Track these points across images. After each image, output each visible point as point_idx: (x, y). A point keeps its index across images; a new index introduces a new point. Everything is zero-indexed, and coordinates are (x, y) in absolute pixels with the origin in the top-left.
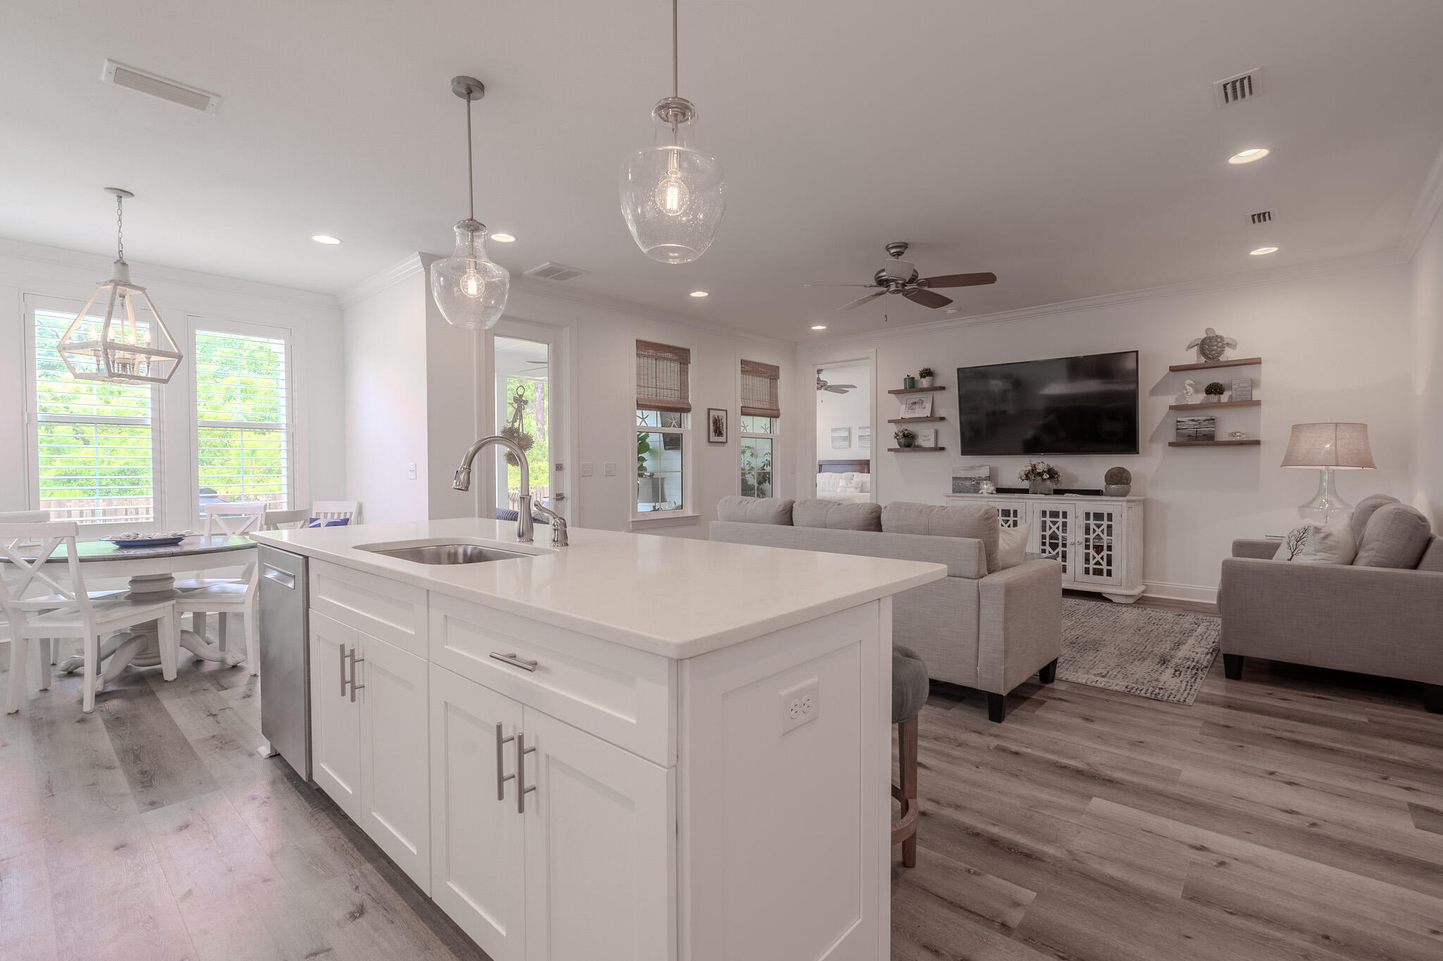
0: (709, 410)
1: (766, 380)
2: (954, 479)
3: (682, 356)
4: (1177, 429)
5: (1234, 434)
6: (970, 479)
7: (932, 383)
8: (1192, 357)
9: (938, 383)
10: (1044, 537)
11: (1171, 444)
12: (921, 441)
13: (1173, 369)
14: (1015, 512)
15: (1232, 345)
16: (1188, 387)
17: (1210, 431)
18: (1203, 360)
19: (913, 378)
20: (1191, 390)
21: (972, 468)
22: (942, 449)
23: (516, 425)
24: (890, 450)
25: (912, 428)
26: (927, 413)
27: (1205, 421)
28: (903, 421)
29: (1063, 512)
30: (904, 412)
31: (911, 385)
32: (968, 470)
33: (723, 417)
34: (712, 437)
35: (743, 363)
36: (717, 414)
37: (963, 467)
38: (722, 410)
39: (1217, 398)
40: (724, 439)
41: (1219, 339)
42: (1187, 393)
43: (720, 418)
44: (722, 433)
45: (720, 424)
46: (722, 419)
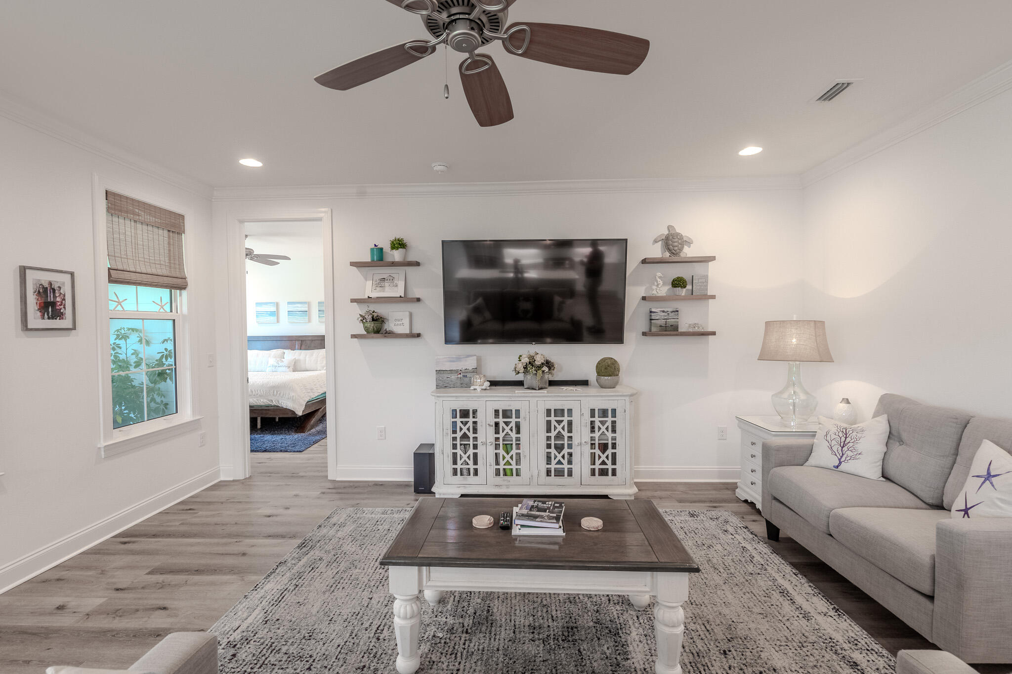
1: (161, 232)
4: (651, 320)
5: (695, 325)
6: (456, 371)
7: (405, 256)
8: (656, 251)
9: (411, 258)
10: (549, 438)
11: (644, 334)
12: (390, 326)
13: (644, 261)
14: (518, 412)
15: (689, 243)
16: (659, 280)
17: (675, 322)
18: (667, 254)
19: (382, 249)
20: (661, 282)
21: (458, 359)
22: (419, 335)
24: (353, 336)
25: (381, 310)
26: (400, 292)
27: (672, 312)
28: (370, 301)
30: (369, 290)
31: (379, 258)
32: (454, 361)
33: (64, 284)
34: (35, 320)
35: (111, 198)
36: (45, 278)
37: (449, 358)
38: (61, 272)
39: (683, 292)
40: (66, 323)
41: (679, 236)
42: (657, 285)
43: (56, 286)
44: (62, 314)
45: (55, 297)
46: (60, 288)
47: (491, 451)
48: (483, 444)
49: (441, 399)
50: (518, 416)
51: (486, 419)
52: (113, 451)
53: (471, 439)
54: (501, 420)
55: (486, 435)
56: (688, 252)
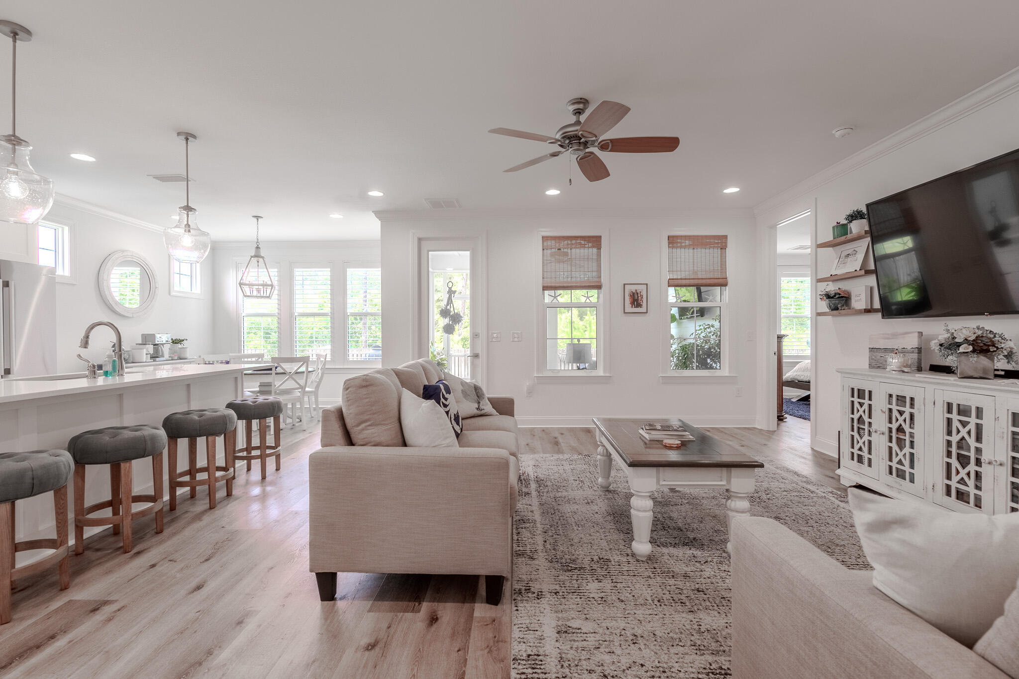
0: (624, 285)
1: (716, 250)
2: (872, 350)
3: (595, 241)
6: (892, 350)
10: (949, 443)
12: (854, 302)
14: (912, 400)
19: (842, 225)
21: (894, 336)
22: (877, 311)
23: (448, 307)
24: (816, 314)
26: (858, 266)
28: (834, 279)
29: (978, 408)
30: (833, 268)
32: (888, 338)
33: (642, 290)
34: (629, 308)
35: (671, 239)
36: (634, 288)
37: (883, 334)
38: (641, 284)
40: (643, 309)
43: (638, 292)
44: (641, 305)
45: (638, 297)
46: (640, 292)
47: (885, 443)
48: (878, 431)
50: (912, 405)
51: (880, 404)
52: (668, 380)
53: (867, 424)
54: (894, 408)
55: (879, 422)
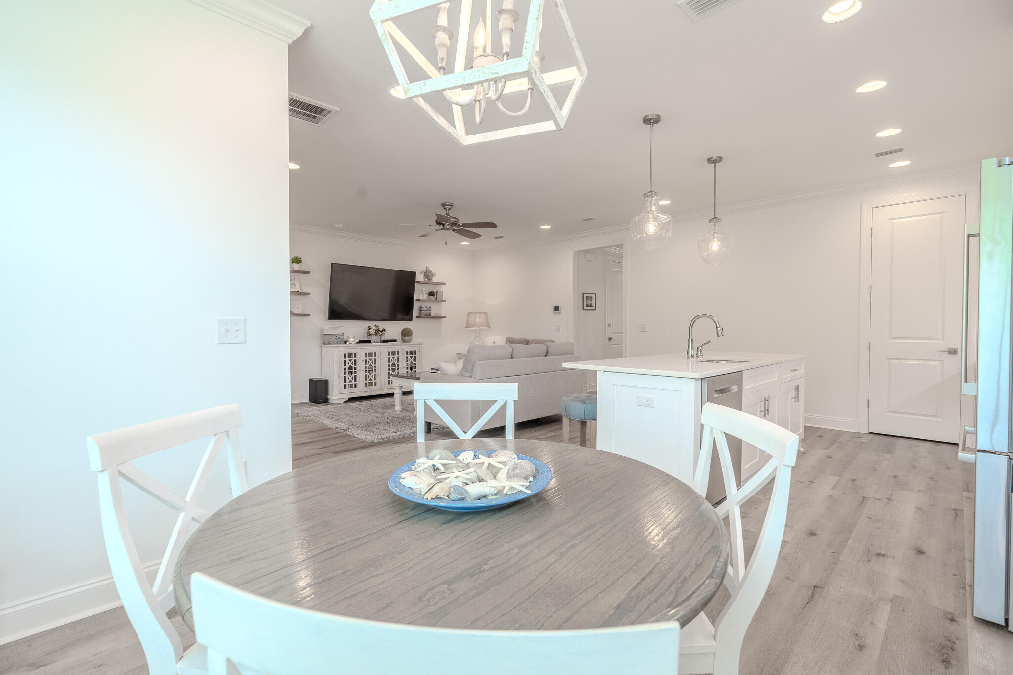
4: (421, 310)
5: (437, 314)
6: (335, 335)
7: (300, 268)
8: (424, 278)
9: (304, 269)
10: (389, 366)
11: (419, 317)
13: (420, 283)
14: (375, 353)
15: (434, 275)
16: (424, 292)
17: (430, 312)
18: (426, 280)
22: (309, 315)
26: (297, 288)
27: (429, 307)
32: (332, 329)
37: (330, 327)
39: (432, 298)
41: (431, 272)
42: (423, 294)
47: (363, 374)
48: (360, 370)
49: (338, 348)
50: (375, 356)
51: (360, 358)
53: (353, 369)
54: (368, 358)
55: (360, 366)
56: (435, 280)
